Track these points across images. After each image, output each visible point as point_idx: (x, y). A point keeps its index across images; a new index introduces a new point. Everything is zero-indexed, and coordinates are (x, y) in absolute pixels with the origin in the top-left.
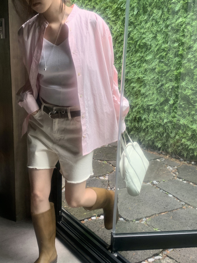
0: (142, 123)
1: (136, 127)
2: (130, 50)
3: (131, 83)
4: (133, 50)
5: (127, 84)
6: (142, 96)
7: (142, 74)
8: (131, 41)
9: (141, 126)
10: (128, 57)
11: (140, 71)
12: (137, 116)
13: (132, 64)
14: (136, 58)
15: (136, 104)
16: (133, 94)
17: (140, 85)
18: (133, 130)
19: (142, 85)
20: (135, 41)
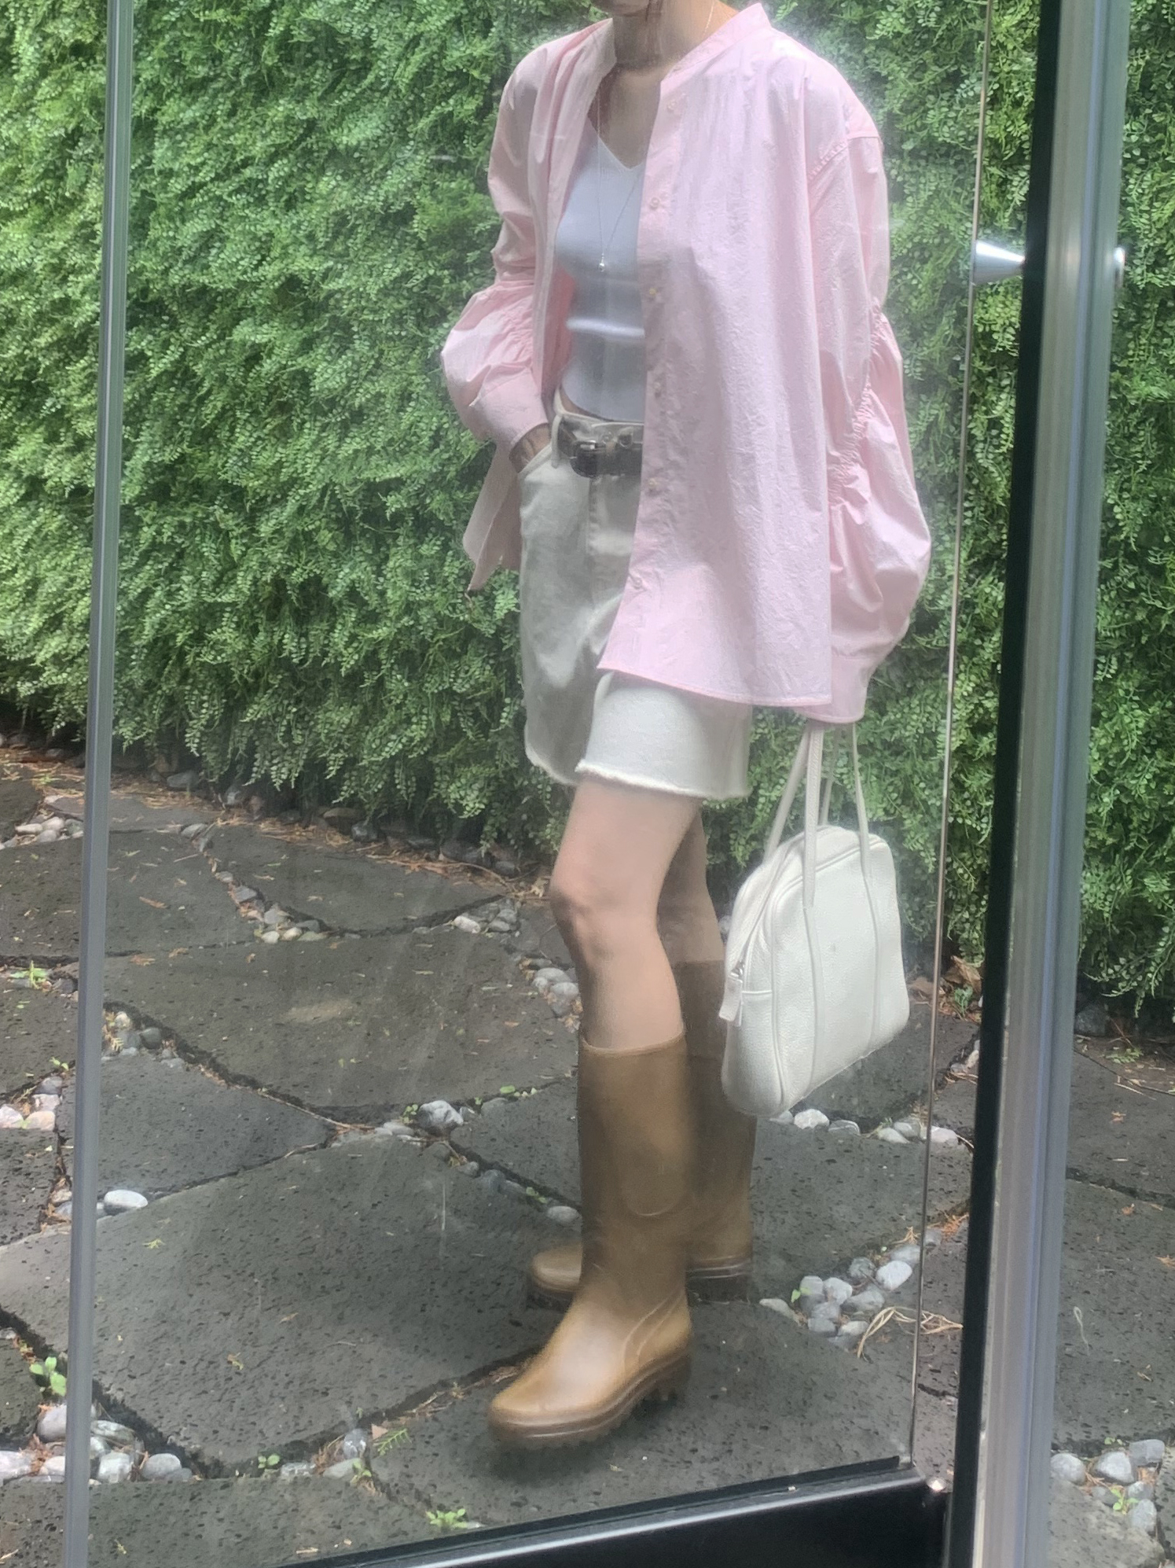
0: (332, 629)
1: (289, 659)
2: (217, 76)
3: (236, 321)
4: (242, 78)
5: (206, 329)
6: (325, 415)
7: (315, 252)
8: (221, 11)
9: (325, 654)
10: (207, 128)
11: (298, 227)
12: (290, 570)
13: (235, 181)
14: (264, 137)
15: (283, 478)
16: (250, 404)
17: (302, 334)
18: (269, 686)
19: (318, 335)
20: (250, 13)
